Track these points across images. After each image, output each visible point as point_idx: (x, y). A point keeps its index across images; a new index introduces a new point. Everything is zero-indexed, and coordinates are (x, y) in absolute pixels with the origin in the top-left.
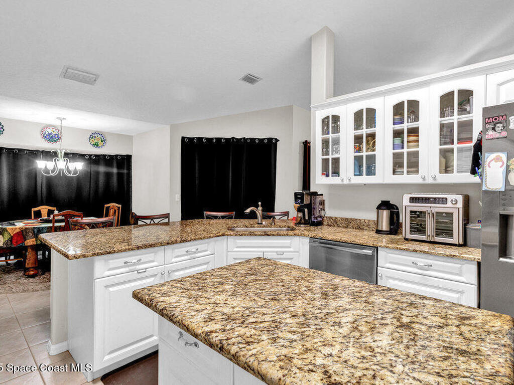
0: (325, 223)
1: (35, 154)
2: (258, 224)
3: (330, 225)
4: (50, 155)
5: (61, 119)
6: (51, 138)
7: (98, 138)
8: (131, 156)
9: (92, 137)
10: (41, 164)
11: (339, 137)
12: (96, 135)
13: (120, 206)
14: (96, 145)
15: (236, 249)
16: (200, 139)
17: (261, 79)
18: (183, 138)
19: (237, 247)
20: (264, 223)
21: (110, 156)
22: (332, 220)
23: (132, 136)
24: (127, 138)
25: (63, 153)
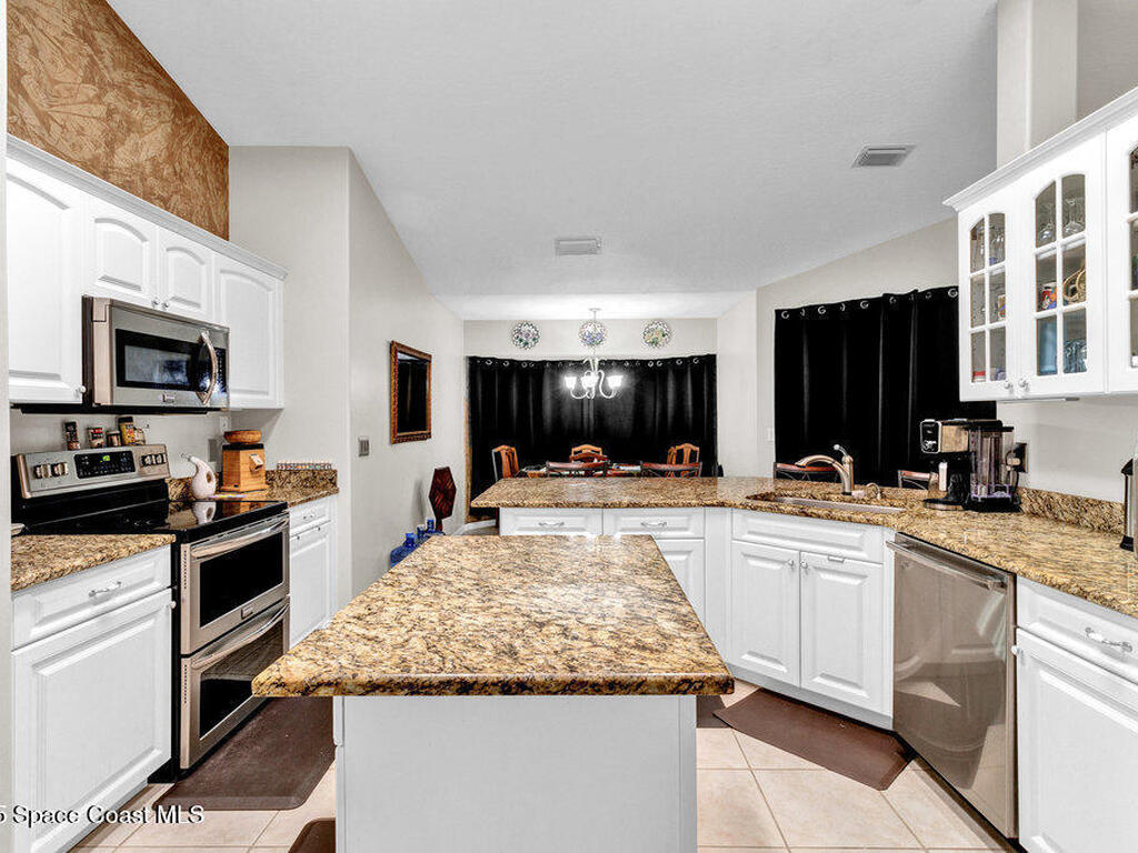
0: (1025, 508)
1: (559, 367)
2: (844, 493)
3: (1034, 514)
4: (580, 366)
5: (595, 310)
6: (593, 340)
7: (657, 331)
8: (714, 356)
9: (648, 331)
10: (569, 382)
11: (1003, 274)
12: (654, 326)
13: (698, 449)
14: (654, 343)
15: (747, 537)
16: (812, 309)
17: (912, 147)
18: (778, 312)
19: (750, 533)
20: (854, 493)
21: (682, 359)
22: (1040, 501)
23: (715, 319)
24: (709, 324)
25: (597, 363)
